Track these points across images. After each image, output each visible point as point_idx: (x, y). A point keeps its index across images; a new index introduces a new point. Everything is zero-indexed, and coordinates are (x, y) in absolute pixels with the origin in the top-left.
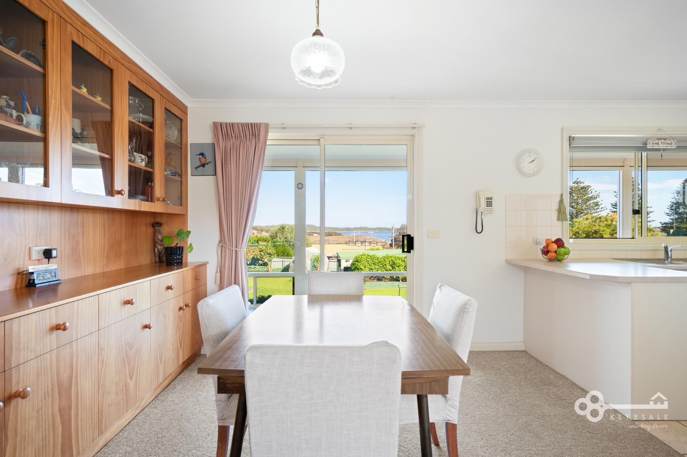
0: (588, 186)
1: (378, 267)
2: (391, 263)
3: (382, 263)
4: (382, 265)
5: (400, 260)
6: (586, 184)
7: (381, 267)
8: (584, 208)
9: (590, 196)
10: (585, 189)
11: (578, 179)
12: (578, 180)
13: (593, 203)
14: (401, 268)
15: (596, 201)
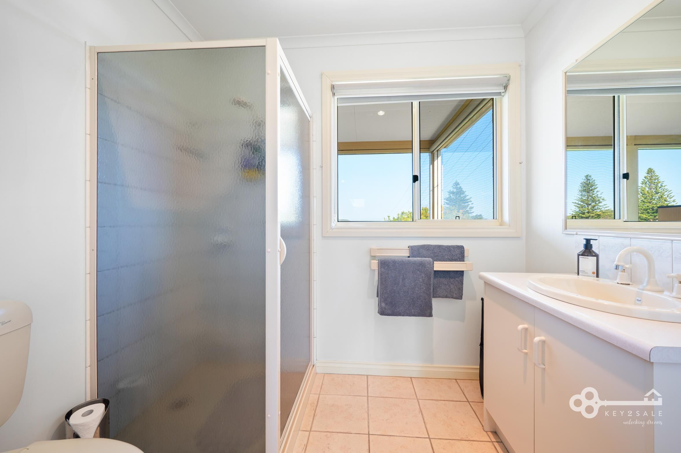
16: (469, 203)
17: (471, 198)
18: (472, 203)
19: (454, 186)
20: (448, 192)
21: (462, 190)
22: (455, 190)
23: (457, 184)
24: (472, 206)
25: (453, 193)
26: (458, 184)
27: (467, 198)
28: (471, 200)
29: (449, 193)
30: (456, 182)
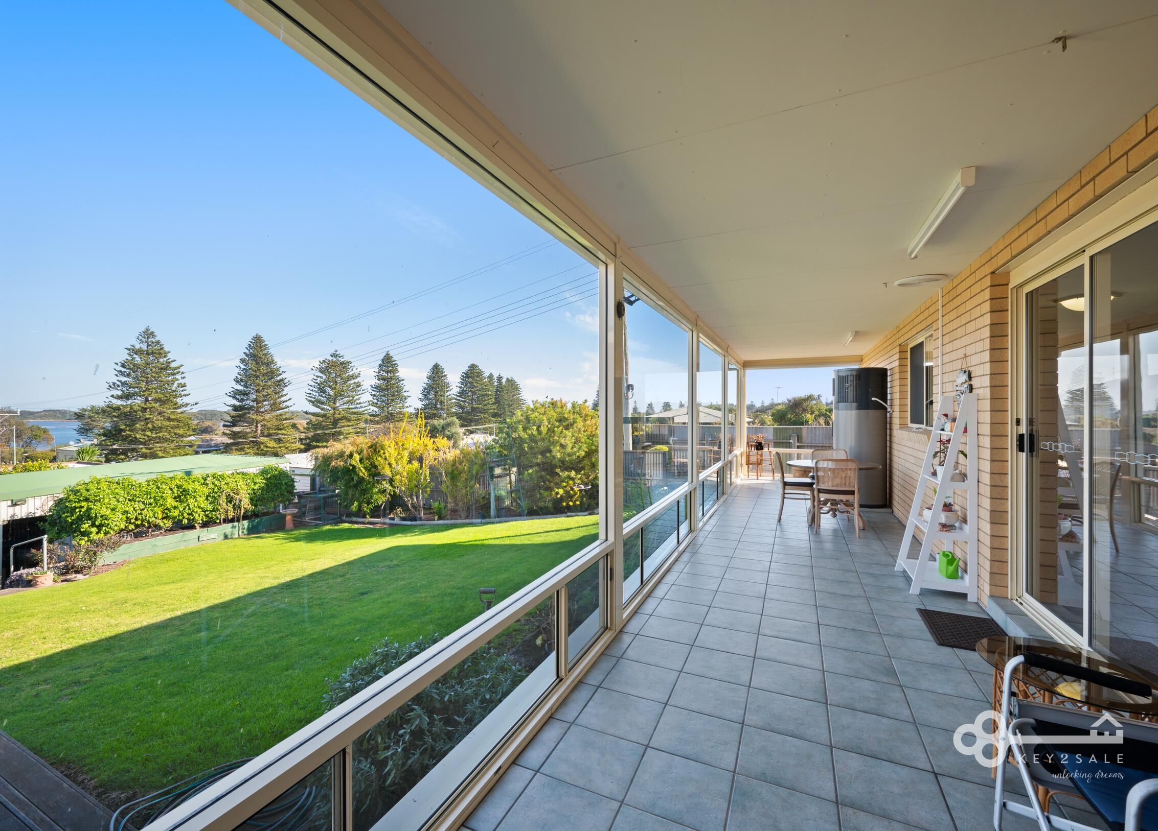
0: (348, 362)
1: (142, 507)
2: (176, 492)
3: (153, 496)
4: (152, 500)
5: (196, 483)
6: (345, 359)
7: (151, 504)
8: (344, 389)
9: (351, 373)
10: (345, 365)
11: (336, 351)
12: (337, 353)
13: (354, 383)
14: (201, 499)
15: (356, 381)
16: (178, 376)
17: (182, 366)
18: (183, 376)
19: (140, 337)
20: (129, 350)
21: (162, 349)
22: (144, 347)
23: (148, 334)
24: (182, 381)
25: (139, 352)
26: (152, 334)
27: (173, 365)
28: (181, 370)
29: (128, 352)
30: (147, 330)
